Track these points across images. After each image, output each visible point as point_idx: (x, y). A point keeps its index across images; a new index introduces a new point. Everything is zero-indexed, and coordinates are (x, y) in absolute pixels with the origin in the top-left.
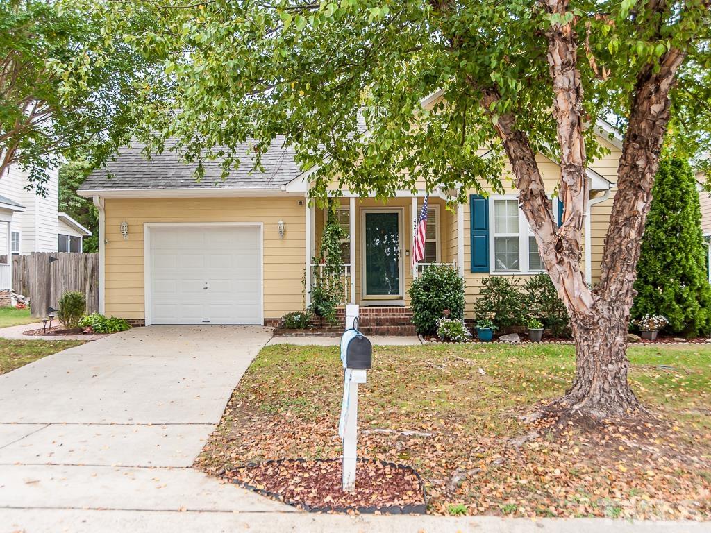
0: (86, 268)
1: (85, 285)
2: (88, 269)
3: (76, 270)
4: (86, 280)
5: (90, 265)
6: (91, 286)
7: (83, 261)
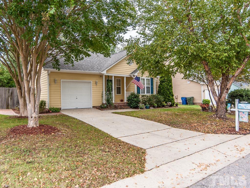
0: (9, 92)
1: (9, 98)
2: (10, 93)
3: (5, 93)
4: (9, 96)
5: (10, 92)
6: (11, 98)
7: (8, 90)
